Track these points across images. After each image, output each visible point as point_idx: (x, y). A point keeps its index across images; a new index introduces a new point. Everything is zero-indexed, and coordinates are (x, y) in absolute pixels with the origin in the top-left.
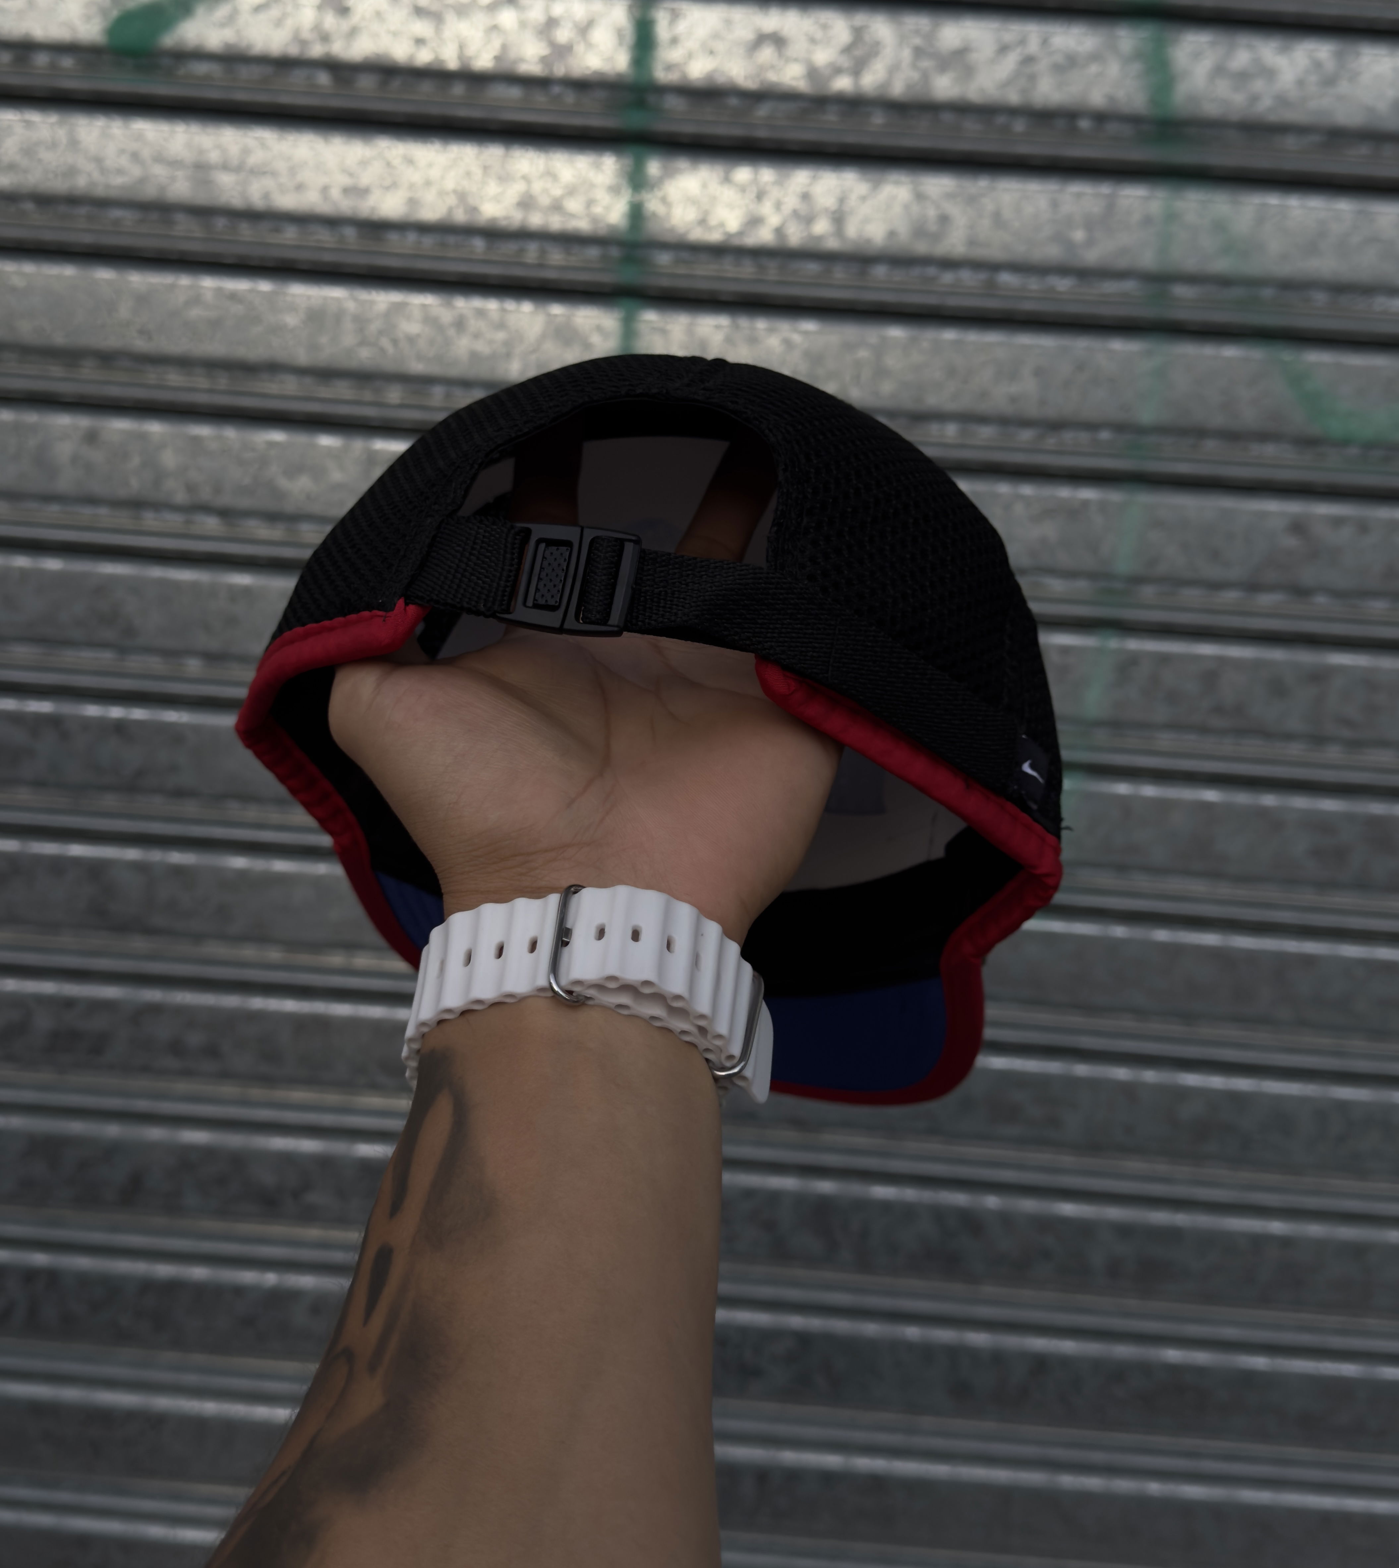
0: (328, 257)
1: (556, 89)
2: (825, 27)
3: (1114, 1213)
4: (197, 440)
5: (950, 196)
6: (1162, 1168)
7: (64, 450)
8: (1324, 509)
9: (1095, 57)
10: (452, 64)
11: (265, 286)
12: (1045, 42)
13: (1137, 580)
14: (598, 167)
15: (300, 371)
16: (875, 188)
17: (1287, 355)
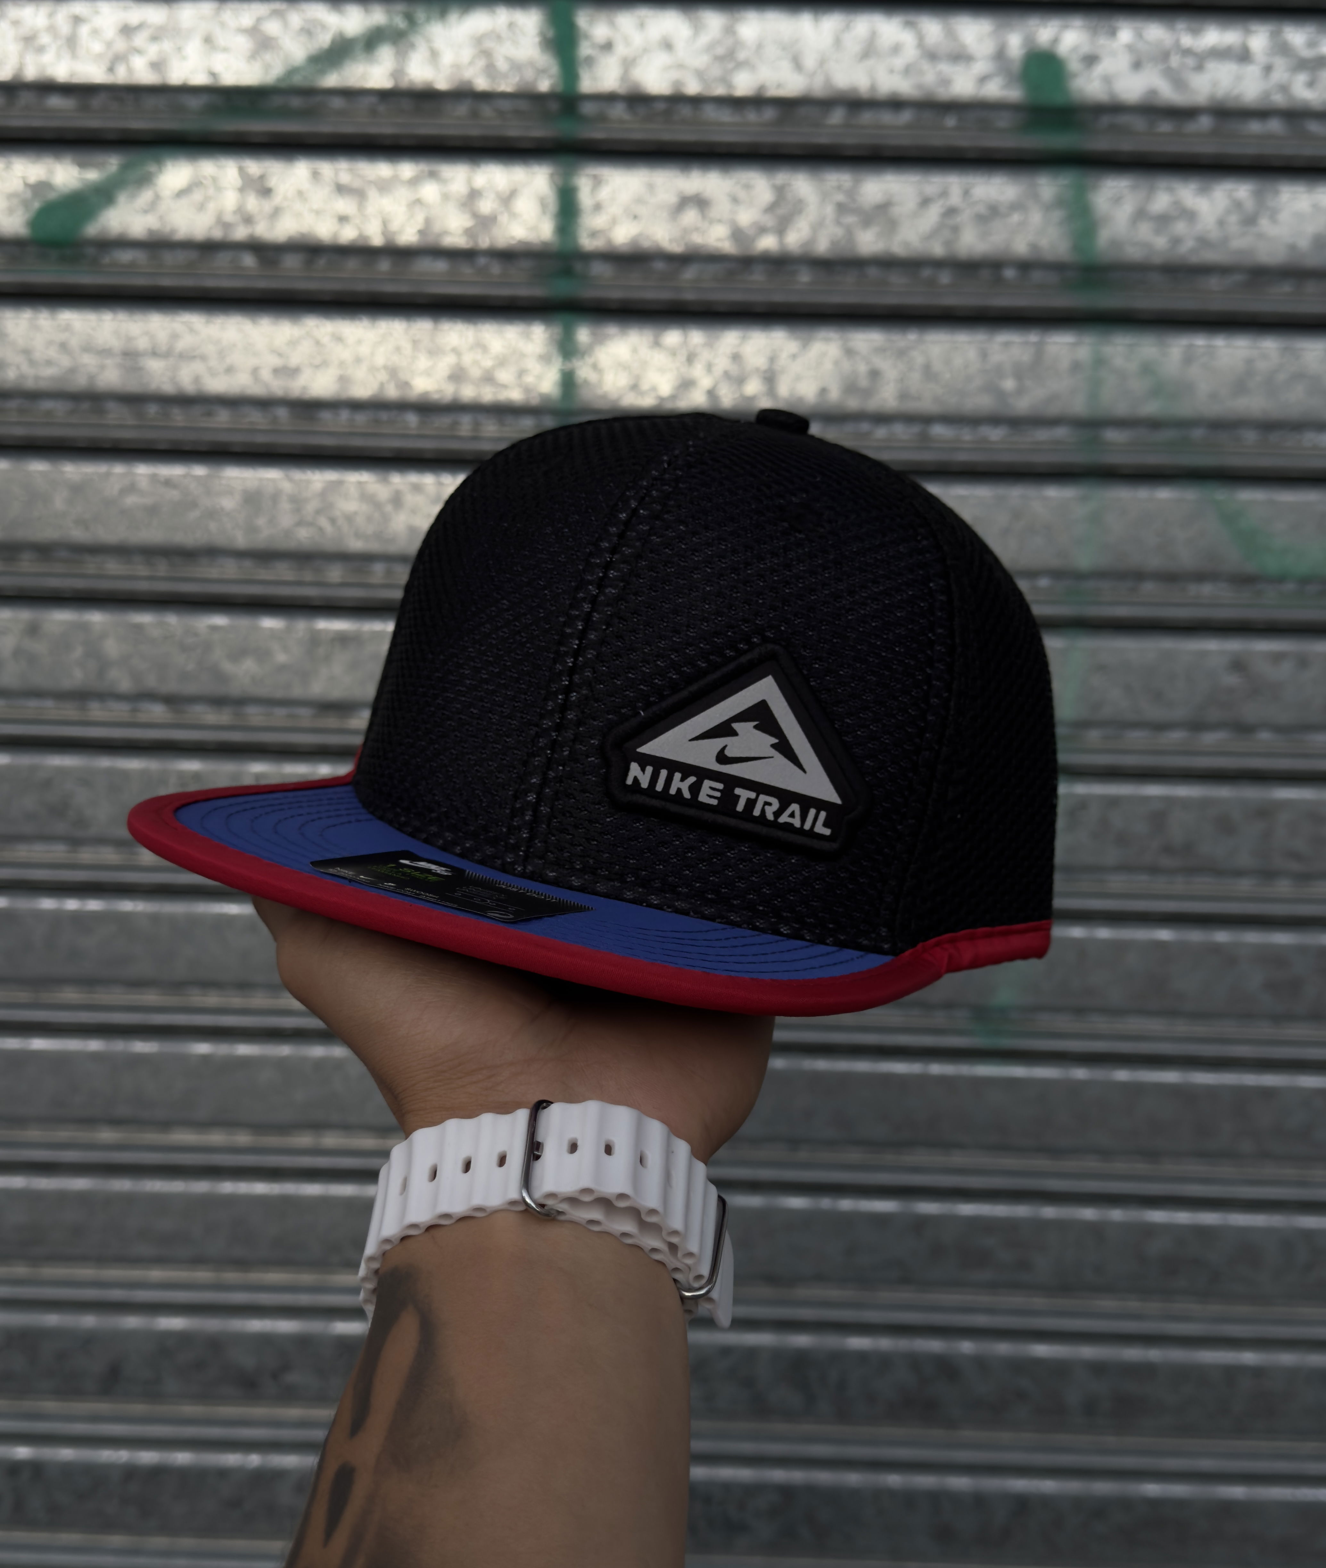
0: (261, 439)
1: (482, 261)
2: (748, 187)
3: (1088, 1352)
4: (138, 627)
5: (880, 350)
8: (1264, 643)
9: (1016, 206)
10: (377, 241)
11: (199, 470)
12: (966, 193)
13: (1082, 723)
14: (528, 337)
15: (241, 554)
16: (805, 345)
17: (1221, 494)
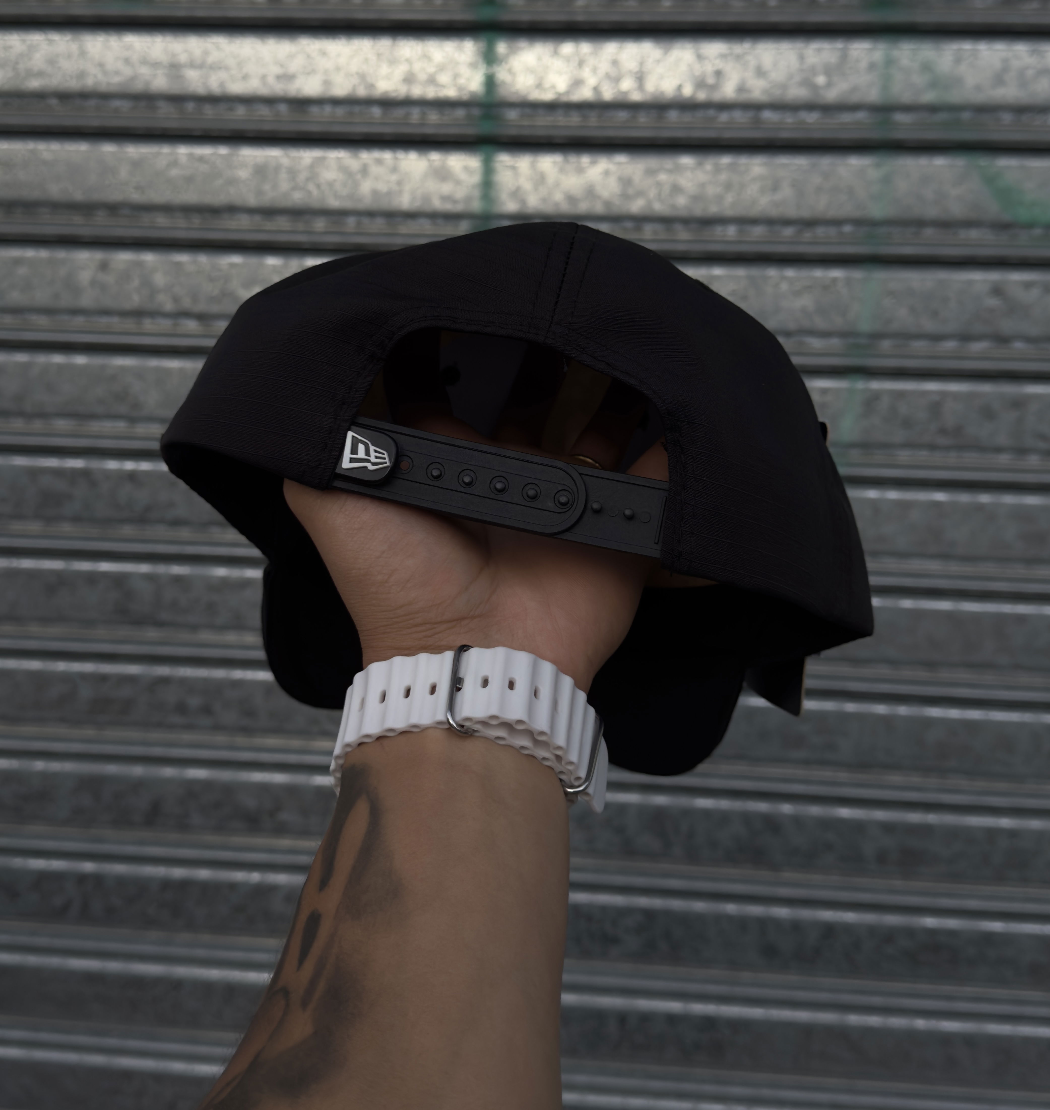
0: (267, 127)
3: (880, 815)
4: (179, 264)
5: (723, 56)
6: (916, 779)
7: (85, 276)
8: (1017, 277)
11: (223, 150)
13: (877, 336)
14: (460, 49)
15: (251, 211)
16: (666, 53)
17: (983, 161)
